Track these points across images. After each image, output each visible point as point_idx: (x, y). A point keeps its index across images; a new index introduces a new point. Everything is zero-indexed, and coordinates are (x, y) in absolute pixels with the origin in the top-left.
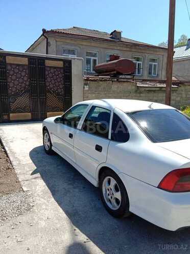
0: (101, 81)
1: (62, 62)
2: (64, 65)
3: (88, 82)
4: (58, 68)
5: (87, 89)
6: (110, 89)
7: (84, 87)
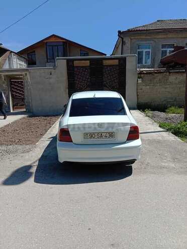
0: (156, 73)
1: (117, 61)
2: (119, 63)
3: (142, 75)
4: (113, 65)
5: (141, 81)
6: (167, 80)
7: (138, 80)
